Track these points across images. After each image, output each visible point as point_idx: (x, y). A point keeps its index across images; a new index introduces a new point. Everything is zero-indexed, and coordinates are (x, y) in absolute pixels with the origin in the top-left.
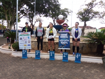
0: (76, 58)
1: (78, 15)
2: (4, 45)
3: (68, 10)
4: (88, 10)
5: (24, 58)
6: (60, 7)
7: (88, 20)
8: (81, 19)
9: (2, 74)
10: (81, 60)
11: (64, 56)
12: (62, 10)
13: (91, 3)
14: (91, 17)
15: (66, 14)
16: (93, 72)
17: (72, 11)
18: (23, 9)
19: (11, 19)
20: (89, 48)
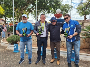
1: (78, 9)
3: (68, 6)
6: (61, 4)
7: (88, 14)
8: (81, 13)
12: (63, 6)
15: (67, 10)
17: (73, 7)
18: (30, 8)
19: (19, 16)
20: (87, 43)
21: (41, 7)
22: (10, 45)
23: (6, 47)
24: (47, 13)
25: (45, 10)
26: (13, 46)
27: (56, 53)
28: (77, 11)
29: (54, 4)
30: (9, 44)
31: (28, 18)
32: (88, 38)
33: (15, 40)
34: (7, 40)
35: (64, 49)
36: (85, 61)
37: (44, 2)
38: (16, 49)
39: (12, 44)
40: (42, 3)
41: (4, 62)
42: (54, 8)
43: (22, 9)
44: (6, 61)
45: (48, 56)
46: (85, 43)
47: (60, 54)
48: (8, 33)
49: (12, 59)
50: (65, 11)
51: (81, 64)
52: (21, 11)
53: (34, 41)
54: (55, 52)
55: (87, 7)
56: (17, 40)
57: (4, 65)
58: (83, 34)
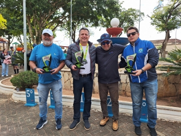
1: (153, 19)
2: (12, 76)
3: (134, 12)
4: (173, 8)
5: (28, 106)
6: (120, 8)
7: (174, 28)
8: (159, 26)
12: (123, 12)
14: (179, 21)
15: (131, 20)
17: (143, 14)
18: (57, 16)
19: (37, 33)
20: (171, 85)
21: (81, 14)
22: (18, 91)
23: (10, 96)
24: (93, 25)
25: (87, 21)
26: (24, 92)
27: (111, 105)
28: (151, 21)
29: (107, 9)
30: (16, 89)
31: (54, 36)
32: (173, 76)
33: (28, 81)
34: (11, 82)
35: (126, 97)
36: (168, 122)
37: (87, 5)
38: (31, 99)
39: (23, 89)
40: (83, 6)
41: (6, 126)
42: (105, 17)
43: (42, 18)
44: (9, 124)
45: (95, 112)
46: (167, 85)
47: (119, 109)
48: (14, 67)
49: (22, 120)
50: (129, 21)
51: (160, 127)
52: (41, 21)
53: (67, 82)
54: (108, 105)
55: (170, 15)
56: (32, 81)
57: (5, 132)
58: (164, 68)
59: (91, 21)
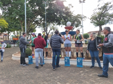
0: (78, 62)
1: (92, 19)
2: (17, 53)
3: (81, 16)
4: (102, 13)
5: (29, 64)
6: (72, 14)
8: (95, 23)
9: (7, 77)
10: (83, 64)
11: (66, 61)
12: (74, 17)
13: (104, 6)
14: (106, 20)
15: (79, 20)
16: (91, 75)
17: (86, 17)
18: (37, 20)
24: (57, 24)
25: (54, 22)
28: (91, 21)
33: (29, 53)
40: (52, 14)
42: (64, 19)
52: (28, 23)
59: (56, 22)
